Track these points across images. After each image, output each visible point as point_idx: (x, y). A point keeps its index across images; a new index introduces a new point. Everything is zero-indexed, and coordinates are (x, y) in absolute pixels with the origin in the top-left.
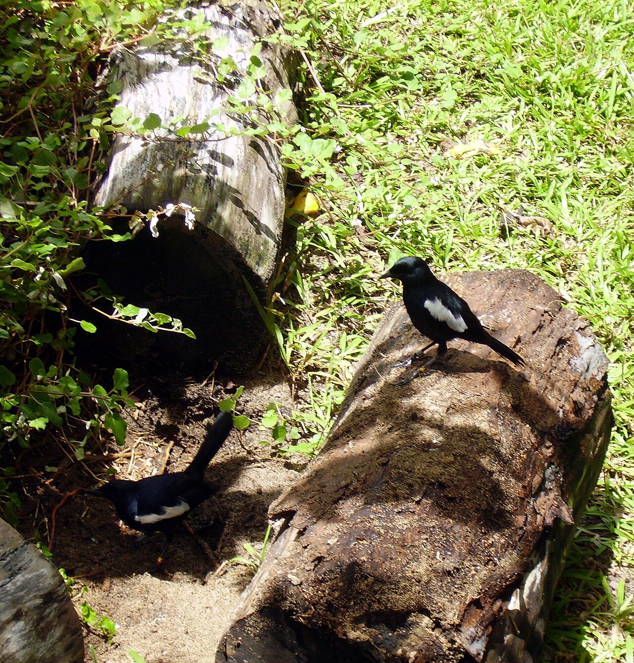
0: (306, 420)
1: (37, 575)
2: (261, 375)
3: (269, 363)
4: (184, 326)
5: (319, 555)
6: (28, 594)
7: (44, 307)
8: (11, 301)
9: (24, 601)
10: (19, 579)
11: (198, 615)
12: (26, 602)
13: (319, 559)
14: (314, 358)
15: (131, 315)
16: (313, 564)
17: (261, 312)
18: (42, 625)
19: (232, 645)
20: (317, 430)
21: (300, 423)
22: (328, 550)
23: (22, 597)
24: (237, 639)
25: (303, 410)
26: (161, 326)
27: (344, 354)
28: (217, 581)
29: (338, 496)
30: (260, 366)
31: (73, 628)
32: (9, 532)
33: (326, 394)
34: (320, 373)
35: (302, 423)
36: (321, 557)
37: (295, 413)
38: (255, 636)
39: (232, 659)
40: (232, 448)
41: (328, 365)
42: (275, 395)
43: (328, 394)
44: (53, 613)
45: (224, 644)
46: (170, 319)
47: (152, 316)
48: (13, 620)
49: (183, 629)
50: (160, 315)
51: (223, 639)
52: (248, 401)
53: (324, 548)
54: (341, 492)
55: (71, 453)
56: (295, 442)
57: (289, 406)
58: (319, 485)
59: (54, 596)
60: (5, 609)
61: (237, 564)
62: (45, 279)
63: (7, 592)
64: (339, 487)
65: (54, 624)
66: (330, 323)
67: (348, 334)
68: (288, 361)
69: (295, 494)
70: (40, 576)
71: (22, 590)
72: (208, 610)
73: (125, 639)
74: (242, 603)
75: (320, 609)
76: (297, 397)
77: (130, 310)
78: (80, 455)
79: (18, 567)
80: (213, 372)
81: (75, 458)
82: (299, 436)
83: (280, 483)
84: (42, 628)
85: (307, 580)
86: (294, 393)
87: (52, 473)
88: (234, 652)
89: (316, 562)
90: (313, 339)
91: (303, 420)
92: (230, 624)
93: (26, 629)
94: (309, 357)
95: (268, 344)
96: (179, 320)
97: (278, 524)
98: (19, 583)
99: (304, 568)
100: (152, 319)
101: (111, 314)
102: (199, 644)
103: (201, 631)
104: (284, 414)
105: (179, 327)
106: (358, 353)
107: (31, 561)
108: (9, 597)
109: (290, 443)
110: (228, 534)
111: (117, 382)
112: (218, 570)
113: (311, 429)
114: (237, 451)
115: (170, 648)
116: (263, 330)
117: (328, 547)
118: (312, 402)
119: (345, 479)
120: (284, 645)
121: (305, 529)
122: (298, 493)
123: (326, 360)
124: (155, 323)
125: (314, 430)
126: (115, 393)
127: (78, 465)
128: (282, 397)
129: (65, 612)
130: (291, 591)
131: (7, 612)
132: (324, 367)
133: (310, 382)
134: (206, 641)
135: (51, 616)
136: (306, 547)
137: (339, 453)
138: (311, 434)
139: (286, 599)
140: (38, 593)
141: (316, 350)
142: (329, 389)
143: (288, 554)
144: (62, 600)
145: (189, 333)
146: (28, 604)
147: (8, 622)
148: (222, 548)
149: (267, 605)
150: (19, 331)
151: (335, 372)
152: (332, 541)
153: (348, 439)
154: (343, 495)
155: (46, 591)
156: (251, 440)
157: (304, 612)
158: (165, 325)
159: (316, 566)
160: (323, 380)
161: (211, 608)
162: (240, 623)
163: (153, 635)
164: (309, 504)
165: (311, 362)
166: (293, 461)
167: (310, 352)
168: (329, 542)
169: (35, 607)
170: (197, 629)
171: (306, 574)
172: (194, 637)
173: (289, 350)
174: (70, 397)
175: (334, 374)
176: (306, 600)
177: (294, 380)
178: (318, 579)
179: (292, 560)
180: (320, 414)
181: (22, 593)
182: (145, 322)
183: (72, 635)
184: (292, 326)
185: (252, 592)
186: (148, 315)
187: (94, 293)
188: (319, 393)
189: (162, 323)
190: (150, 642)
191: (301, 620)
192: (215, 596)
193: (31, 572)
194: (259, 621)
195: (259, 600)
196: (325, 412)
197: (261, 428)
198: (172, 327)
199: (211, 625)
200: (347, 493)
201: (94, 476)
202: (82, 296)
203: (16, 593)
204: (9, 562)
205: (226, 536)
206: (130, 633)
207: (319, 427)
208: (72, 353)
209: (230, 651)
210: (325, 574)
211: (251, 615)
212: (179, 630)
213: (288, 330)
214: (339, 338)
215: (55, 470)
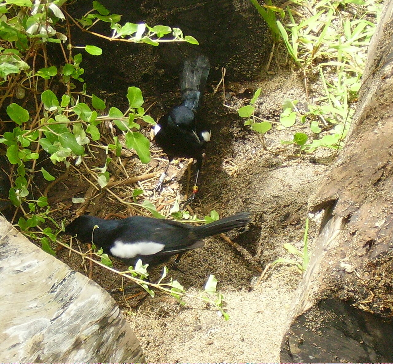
0: (324, 112)
1: (89, 302)
2: (271, 75)
3: (277, 62)
4: (185, 34)
5: (370, 239)
6: (83, 322)
7: (44, 40)
8: (10, 40)
9: (81, 329)
10: (73, 308)
11: (251, 321)
12: (83, 331)
13: (370, 243)
14: (321, 49)
15: (130, 33)
16: (365, 249)
17: (261, 11)
18: (103, 350)
19: (295, 342)
20: (337, 120)
21: (318, 117)
22: (377, 233)
23: (78, 326)
24: (299, 336)
25: (319, 103)
26: (162, 38)
27: (350, 41)
28: (264, 285)
29: (377, 178)
30: (268, 66)
31: (133, 349)
32: (54, 263)
33: (339, 83)
34: (330, 63)
35: (321, 116)
36: (372, 241)
37: (312, 108)
38: (317, 330)
39: (297, 357)
40: (254, 152)
41: (336, 55)
42: (288, 93)
43: (342, 83)
44: (111, 338)
45: (286, 343)
46: (170, 29)
47: (151, 29)
48: (74, 349)
49: (239, 337)
50: (158, 28)
51: (285, 338)
52: (262, 103)
53: (373, 232)
54: (380, 173)
55: (95, 181)
56: (316, 136)
57: (304, 101)
58: (355, 170)
59: (110, 321)
60: (64, 340)
61: (281, 266)
62: (42, 12)
63: (63, 323)
64: (377, 168)
65: (114, 348)
66: (331, 13)
67: (351, 20)
68: (296, 56)
69: (332, 183)
70: (92, 303)
71: (77, 318)
72: (260, 315)
73: (182, 356)
74: (298, 299)
75: (380, 293)
76: (311, 91)
77: (128, 28)
78: (103, 182)
79: (69, 296)
80: (222, 79)
81: (99, 186)
82: (320, 130)
83: (309, 179)
84: (103, 354)
85: (361, 267)
86: (306, 87)
87: (80, 204)
88: (298, 349)
89: (368, 247)
90: (316, 31)
91: (321, 113)
92: (289, 322)
93: (87, 357)
94: (316, 49)
95: (272, 43)
96: (178, 29)
97: (319, 217)
98: (72, 313)
99: (356, 255)
100: (151, 33)
101: (111, 36)
102: (257, 349)
103: (257, 336)
104: (300, 111)
105: (180, 36)
106: (365, 38)
107: (81, 289)
108: (66, 328)
109: (312, 138)
110: (266, 237)
111: (131, 101)
112: (263, 275)
113: (331, 121)
114: (259, 154)
115: (229, 357)
116: (266, 29)
117: (377, 230)
118: (327, 94)
119: (382, 161)
120: (347, 335)
121: (349, 216)
122: (336, 182)
123: (334, 50)
124: (155, 37)
125: (333, 122)
126: (132, 112)
127: (104, 192)
128: (295, 93)
129: (123, 335)
130: (347, 280)
131: (66, 342)
132: (333, 56)
133: (321, 73)
134: (264, 346)
135: (110, 340)
136: (353, 234)
137: (370, 136)
138: (332, 126)
139: (343, 288)
140: (93, 320)
141: (323, 40)
142: (342, 77)
143: (337, 244)
144: (117, 323)
145: (191, 40)
146: (86, 332)
147: (69, 352)
148: (262, 252)
149: (325, 297)
150: (24, 68)
151: (345, 60)
152: (380, 223)
153: (376, 120)
154: (382, 176)
155: (101, 317)
156: (272, 141)
157: (364, 299)
158: (166, 37)
159: (368, 250)
160: (334, 70)
161: (262, 312)
162: (300, 319)
163: (209, 347)
164: (349, 190)
165: (318, 54)
166: (318, 155)
167: (316, 44)
168: (377, 224)
169: (92, 334)
170: (252, 335)
171: (359, 260)
172: (251, 343)
173: (296, 46)
174: (88, 123)
175: (345, 62)
176: (363, 286)
177: (305, 74)
178: (373, 264)
179: (341, 249)
180: (337, 104)
181: (78, 322)
182: (145, 37)
183: (133, 357)
184: (293, 21)
185: (306, 287)
186: (147, 30)
187: (92, 16)
188: (332, 83)
189: (162, 35)
190: (208, 355)
191: (362, 307)
192: (264, 300)
193: (82, 300)
194: (318, 314)
195: (316, 294)
196: (341, 101)
197: (279, 128)
198: (173, 37)
199: (266, 329)
200: (386, 173)
201: (121, 200)
202: (79, 23)
203: (72, 323)
204: (60, 293)
205: (264, 239)
206: (186, 348)
207: (338, 118)
208: (82, 80)
209: (294, 349)
210: (378, 256)
211: (309, 310)
212: (235, 338)
213: (290, 25)
214: (343, 25)
215: (82, 200)
